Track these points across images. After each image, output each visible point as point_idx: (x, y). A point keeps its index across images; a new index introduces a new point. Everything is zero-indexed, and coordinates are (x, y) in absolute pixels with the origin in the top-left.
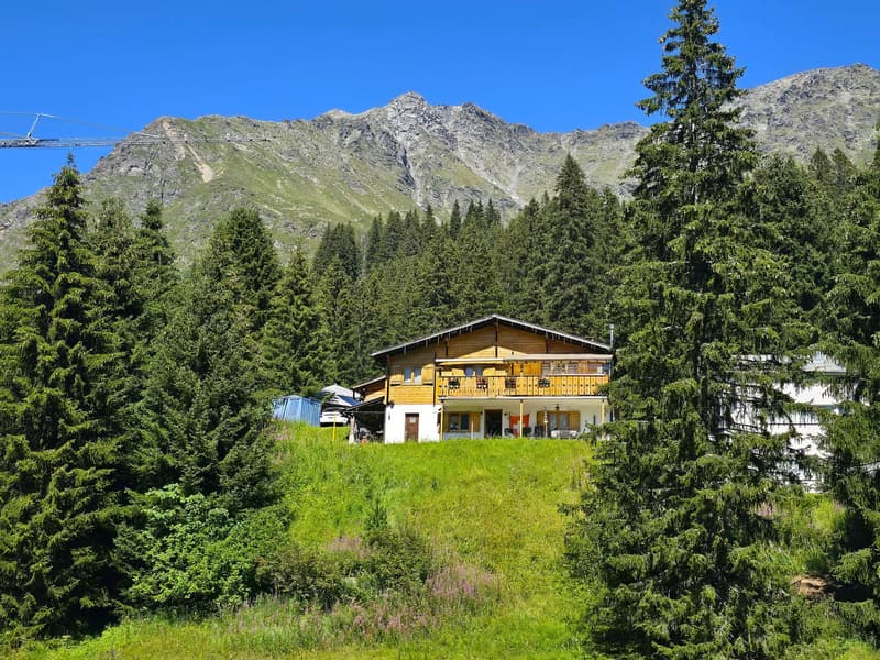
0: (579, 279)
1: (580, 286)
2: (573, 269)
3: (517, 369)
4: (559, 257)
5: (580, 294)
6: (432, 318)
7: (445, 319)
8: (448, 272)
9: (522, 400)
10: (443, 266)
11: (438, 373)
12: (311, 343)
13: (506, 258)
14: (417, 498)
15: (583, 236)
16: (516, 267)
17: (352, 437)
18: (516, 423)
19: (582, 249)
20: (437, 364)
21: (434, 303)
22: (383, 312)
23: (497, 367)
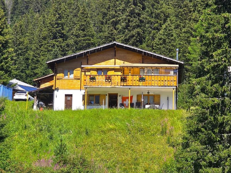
0: (138, 26)
1: (139, 30)
2: (135, 21)
3: (126, 71)
4: (128, 14)
5: (138, 34)
6: (54, 45)
7: (61, 46)
8: (63, 21)
9: (130, 88)
10: (60, 18)
11: (83, 73)
12: (5, 56)
13: (96, 14)
14: (78, 140)
15: (140, 3)
16: (101, 19)
17: (35, 107)
18: (125, 101)
19: (140, 10)
20: (82, 68)
21: (55, 37)
22: (26, 42)
23: (116, 70)
